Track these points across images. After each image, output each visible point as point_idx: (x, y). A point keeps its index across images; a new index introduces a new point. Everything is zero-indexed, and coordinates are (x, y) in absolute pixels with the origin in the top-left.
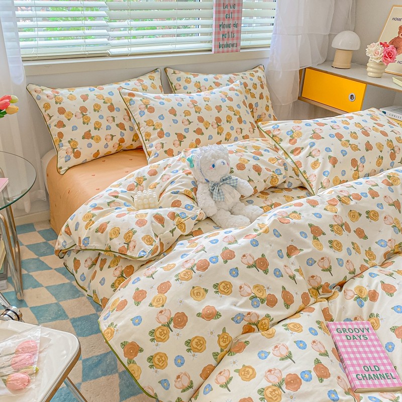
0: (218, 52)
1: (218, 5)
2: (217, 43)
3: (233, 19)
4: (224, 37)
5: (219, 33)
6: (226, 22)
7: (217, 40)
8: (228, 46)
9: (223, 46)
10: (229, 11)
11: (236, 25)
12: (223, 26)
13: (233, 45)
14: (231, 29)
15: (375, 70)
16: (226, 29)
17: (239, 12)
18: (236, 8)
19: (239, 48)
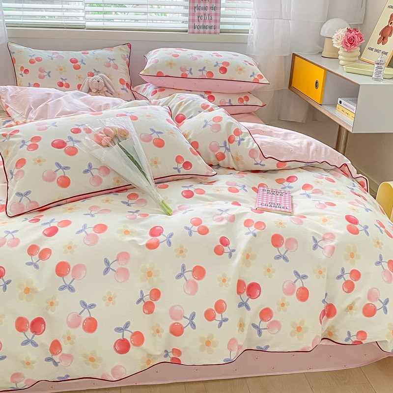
0: (193, 33)
2: (191, 24)
3: (211, 2)
4: (199, 18)
5: (193, 15)
6: (202, 5)
7: (192, 21)
8: (204, 27)
9: (199, 27)
11: (215, 8)
12: (199, 8)
14: (208, 12)
16: (202, 12)
19: (218, 31)
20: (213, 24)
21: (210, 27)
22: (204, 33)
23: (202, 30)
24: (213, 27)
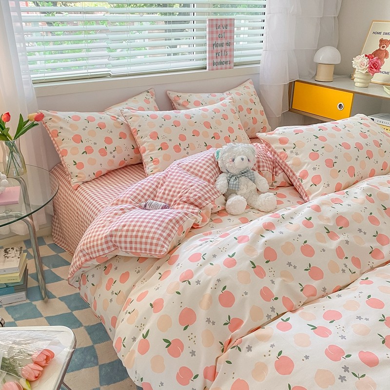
0: (212, 70)
1: (211, 26)
2: (211, 61)
3: (226, 38)
4: (217, 55)
5: (212, 52)
6: (219, 42)
7: (211, 58)
8: (221, 63)
9: (217, 64)
10: (222, 31)
11: (229, 44)
12: (217, 45)
14: (224, 48)
15: (362, 81)
16: (219, 48)
17: (232, 31)
18: (228, 28)
19: (232, 65)
20: (228, 59)
21: (226, 63)
22: (221, 69)
23: (219, 66)
24: (228, 63)
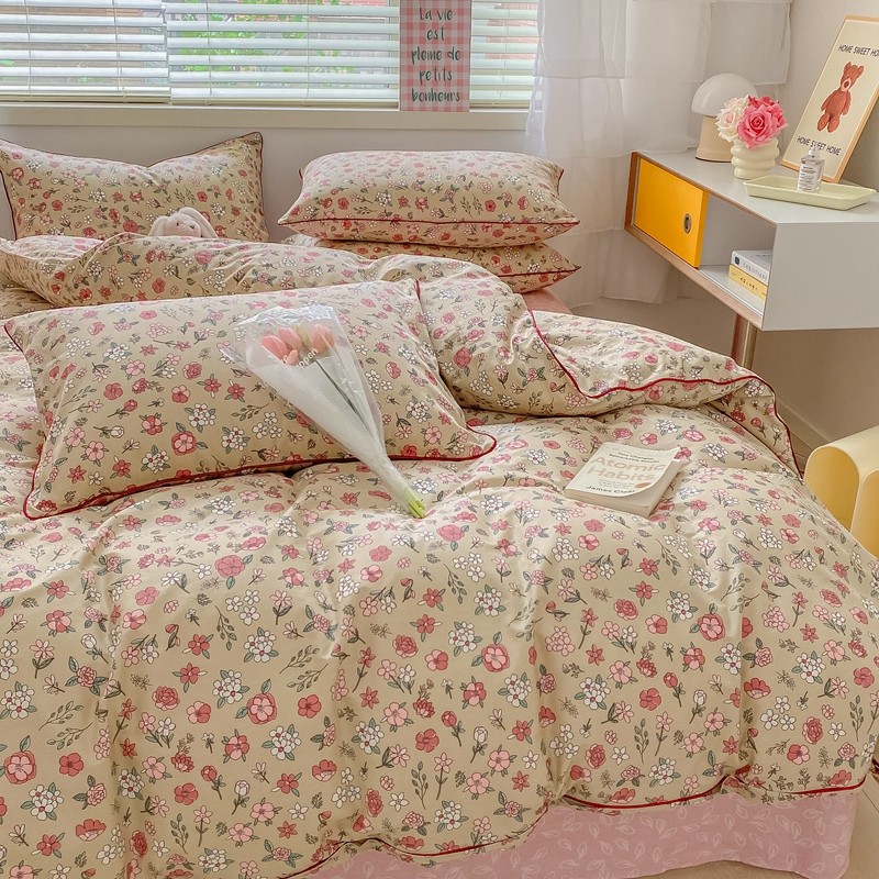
0: (411, 109)
1: (407, 11)
2: (407, 90)
3: (448, 41)
4: (424, 77)
5: (410, 69)
6: (429, 47)
7: (406, 83)
8: (435, 97)
9: (423, 97)
10: (435, 25)
11: (457, 55)
12: (422, 56)
13: (448, 97)
14: (442, 63)
16: (429, 63)
17: (464, 27)
18: (455, 19)
19: (465, 103)
20: (454, 89)
22: (435, 109)
23: (429, 104)
24: (454, 97)
